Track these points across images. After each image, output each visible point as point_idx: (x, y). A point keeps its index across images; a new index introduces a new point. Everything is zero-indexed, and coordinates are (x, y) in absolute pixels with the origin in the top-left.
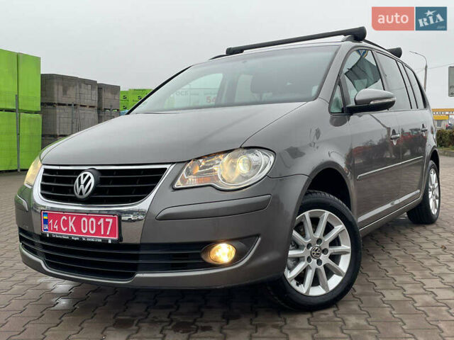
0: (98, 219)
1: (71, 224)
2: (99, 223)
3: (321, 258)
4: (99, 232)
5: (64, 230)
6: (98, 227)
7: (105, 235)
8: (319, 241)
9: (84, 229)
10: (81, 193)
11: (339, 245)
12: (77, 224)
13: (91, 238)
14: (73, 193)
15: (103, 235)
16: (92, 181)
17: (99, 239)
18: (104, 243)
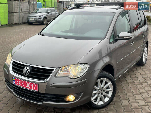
1: (22, 83)
2: (31, 85)
3: (103, 93)
4: (31, 88)
5: (20, 85)
8: (103, 88)
9: (27, 86)
10: (25, 74)
11: (109, 88)
12: (24, 83)
13: (29, 89)
15: (33, 89)
16: (29, 70)
17: (32, 90)
18: (33, 92)
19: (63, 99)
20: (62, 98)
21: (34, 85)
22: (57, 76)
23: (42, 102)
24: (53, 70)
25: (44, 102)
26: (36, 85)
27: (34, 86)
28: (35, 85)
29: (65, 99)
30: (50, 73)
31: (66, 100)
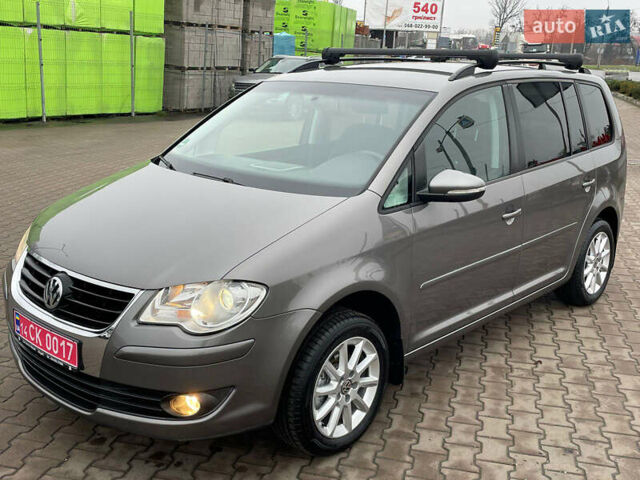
0: (60, 340)
1: (37, 335)
2: (61, 345)
3: (349, 393)
4: (60, 354)
5: (32, 339)
6: (61, 348)
7: (66, 359)
9: (49, 345)
10: (49, 303)
12: (43, 335)
13: (55, 358)
14: (42, 296)
16: (60, 290)
17: (61, 362)
18: (65, 367)
19: (157, 405)
20: (157, 400)
21: (68, 344)
22: (142, 319)
23: (92, 407)
24: (131, 296)
25: (99, 410)
26: (74, 345)
27: (68, 348)
28: (71, 346)
29: (163, 406)
30: (122, 307)
31: (167, 411)
